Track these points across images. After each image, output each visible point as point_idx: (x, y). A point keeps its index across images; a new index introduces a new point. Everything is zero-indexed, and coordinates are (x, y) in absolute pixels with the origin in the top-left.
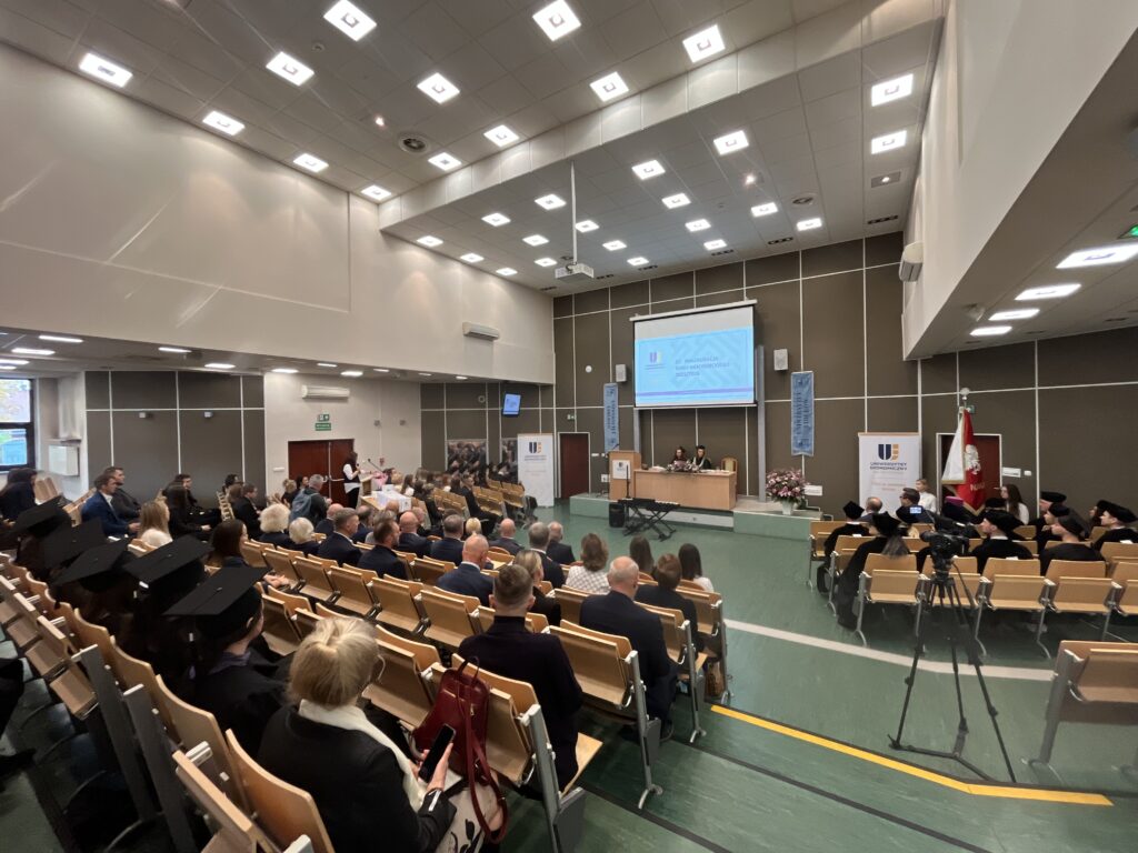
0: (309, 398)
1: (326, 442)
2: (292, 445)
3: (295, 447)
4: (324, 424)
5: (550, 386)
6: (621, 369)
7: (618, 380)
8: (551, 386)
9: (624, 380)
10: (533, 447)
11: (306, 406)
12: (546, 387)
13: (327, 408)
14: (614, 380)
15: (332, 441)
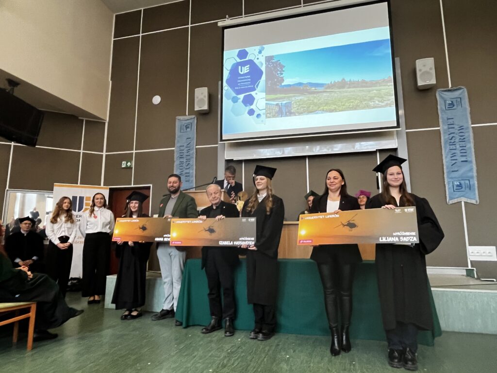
6: (202, 94)
7: (197, 108)
9: (205, 107)
14: (192, 111)
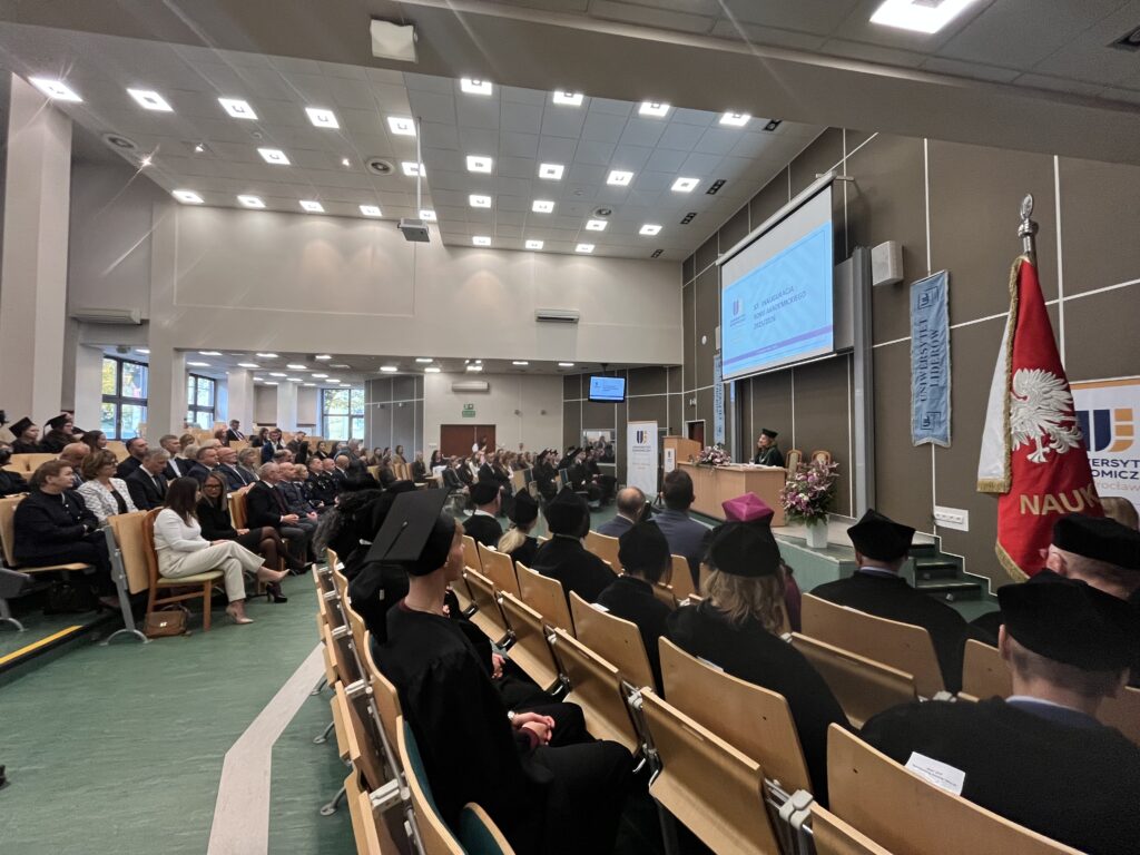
0: (456, 391)
1: (472, 426)
2: (444, 427)
3: (447, 430)
4: (469, 412)
5: (679, 367)
8: (681, 366)
10: (640, 437)
11: (453, 396)
12: (675, 369)
13: (471, 399)
15: (479, 426)
